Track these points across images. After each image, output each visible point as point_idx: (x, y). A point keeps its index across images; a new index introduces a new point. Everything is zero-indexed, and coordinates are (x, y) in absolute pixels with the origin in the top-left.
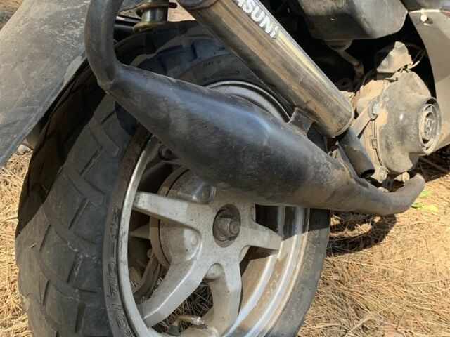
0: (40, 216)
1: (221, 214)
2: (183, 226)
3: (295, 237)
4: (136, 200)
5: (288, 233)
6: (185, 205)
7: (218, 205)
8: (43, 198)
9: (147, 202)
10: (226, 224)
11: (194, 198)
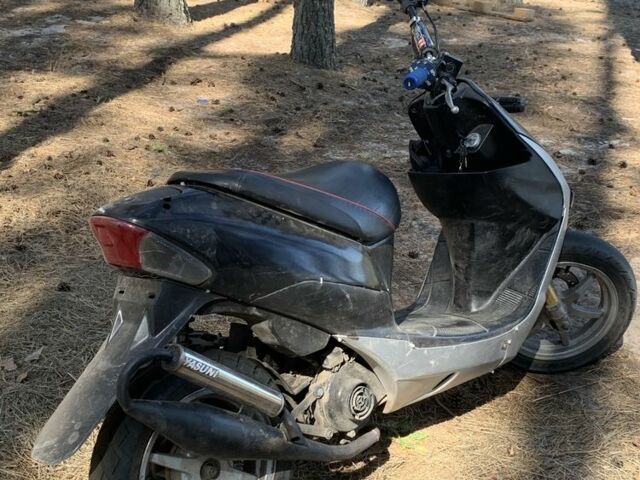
0: (99, 467)
1: (207, 463)
2: (180, 472)
3: (266, 476)
4: (150, 458)
5: (263, 473)
6: (180, 460)
7: (204, 458)
8: (101, 458)
9: (157, 459)
10: (208, 470)
11: (188, 455)
